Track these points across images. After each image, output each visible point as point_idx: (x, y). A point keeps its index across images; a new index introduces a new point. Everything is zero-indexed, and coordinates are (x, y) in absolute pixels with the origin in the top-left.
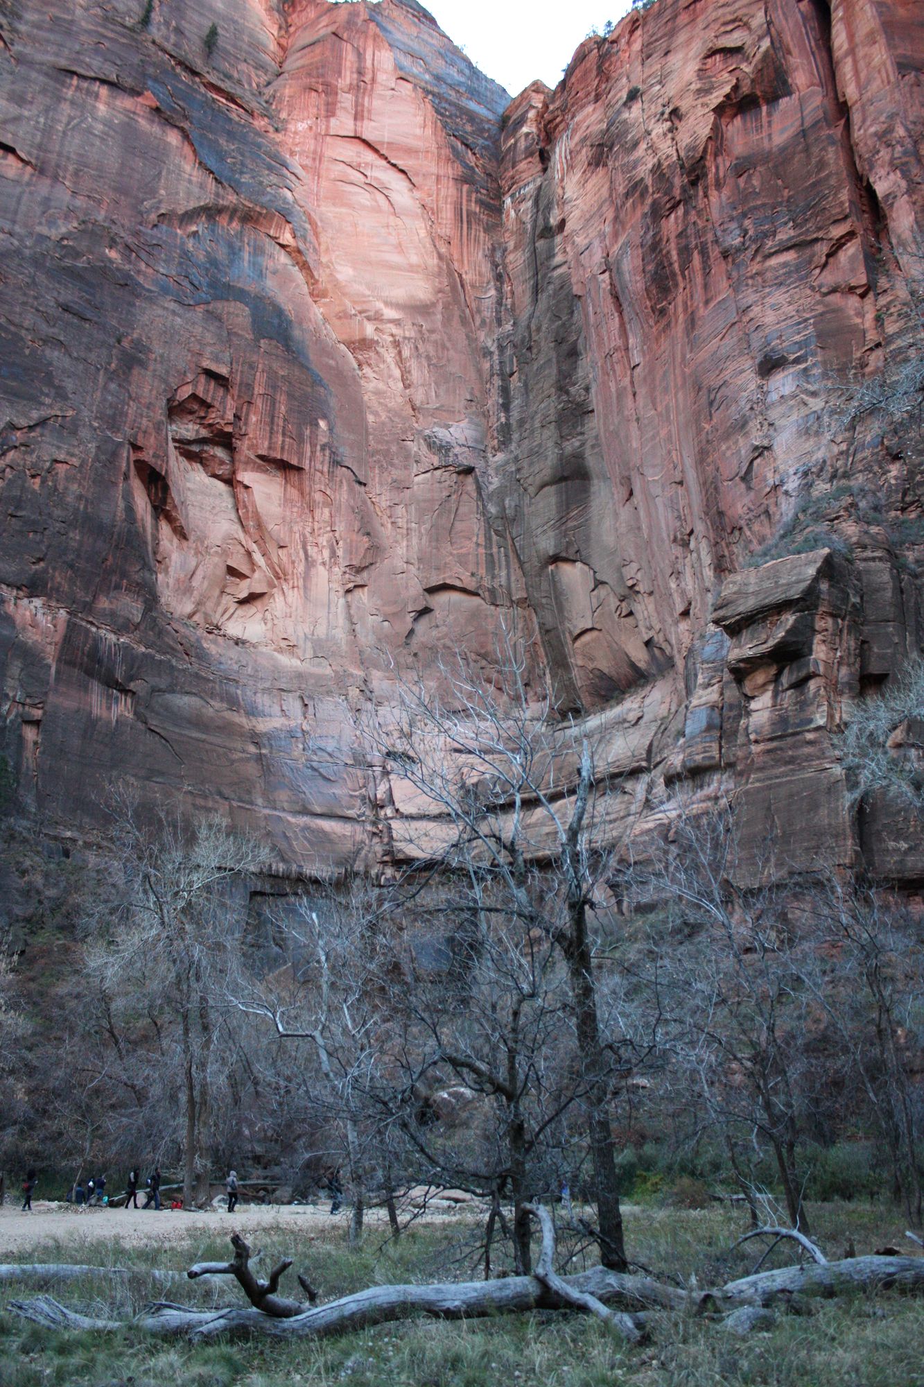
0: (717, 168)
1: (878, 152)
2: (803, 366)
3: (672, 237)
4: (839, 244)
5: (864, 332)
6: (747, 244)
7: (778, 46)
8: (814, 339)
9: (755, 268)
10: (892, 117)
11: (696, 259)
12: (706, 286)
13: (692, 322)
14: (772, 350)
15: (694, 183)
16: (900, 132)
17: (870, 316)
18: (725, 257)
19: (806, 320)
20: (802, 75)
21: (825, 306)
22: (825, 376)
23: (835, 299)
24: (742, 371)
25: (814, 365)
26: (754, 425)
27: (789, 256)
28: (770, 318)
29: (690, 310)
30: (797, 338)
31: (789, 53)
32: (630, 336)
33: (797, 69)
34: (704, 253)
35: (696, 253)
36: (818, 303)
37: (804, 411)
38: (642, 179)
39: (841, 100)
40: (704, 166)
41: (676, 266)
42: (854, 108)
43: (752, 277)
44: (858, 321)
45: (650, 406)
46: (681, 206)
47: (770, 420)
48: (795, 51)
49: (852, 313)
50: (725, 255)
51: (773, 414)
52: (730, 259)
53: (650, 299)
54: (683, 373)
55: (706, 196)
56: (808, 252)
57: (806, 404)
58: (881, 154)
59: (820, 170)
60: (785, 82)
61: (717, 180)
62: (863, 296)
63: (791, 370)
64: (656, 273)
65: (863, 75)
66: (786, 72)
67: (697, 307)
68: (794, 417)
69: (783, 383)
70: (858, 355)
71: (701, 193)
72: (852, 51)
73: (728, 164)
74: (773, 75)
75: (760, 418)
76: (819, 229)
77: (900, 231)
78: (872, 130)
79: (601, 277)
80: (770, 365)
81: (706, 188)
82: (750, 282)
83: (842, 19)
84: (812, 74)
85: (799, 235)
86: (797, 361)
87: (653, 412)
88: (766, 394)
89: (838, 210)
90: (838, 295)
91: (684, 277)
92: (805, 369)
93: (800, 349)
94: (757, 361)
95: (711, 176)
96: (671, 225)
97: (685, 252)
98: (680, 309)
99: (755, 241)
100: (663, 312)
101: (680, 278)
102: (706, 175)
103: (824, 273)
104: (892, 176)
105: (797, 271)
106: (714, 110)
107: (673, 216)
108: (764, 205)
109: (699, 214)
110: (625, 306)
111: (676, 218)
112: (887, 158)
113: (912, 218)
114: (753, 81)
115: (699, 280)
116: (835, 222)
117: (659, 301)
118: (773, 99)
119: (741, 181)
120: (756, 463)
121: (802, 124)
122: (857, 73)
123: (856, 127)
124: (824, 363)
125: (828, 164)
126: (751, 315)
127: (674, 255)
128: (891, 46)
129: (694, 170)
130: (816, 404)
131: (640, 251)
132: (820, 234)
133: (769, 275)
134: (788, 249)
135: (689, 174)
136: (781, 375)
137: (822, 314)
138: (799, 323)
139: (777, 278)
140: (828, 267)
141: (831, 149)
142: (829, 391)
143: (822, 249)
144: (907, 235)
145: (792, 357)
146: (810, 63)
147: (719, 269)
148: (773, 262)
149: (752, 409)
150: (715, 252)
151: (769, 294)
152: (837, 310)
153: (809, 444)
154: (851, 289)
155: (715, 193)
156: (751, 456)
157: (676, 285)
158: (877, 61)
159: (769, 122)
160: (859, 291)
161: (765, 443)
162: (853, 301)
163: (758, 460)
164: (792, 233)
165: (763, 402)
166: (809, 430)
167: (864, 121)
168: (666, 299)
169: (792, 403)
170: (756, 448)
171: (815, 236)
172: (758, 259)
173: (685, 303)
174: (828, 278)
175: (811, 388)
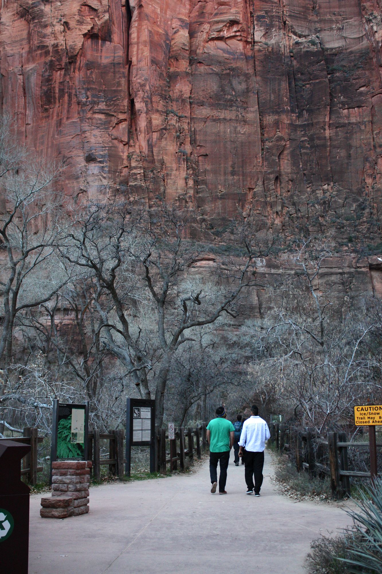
0: (80, 62)
1: (139, 91)
2: (102, 165)
3: (58, 81)
4: (121, 121)
5: (123, 160)
6: (88, 104)
7: (111, 19)
8: (107, 156)
9: (89, 115)
10: (146, 80)
11: (66, 98)
12: (68, 111)
13: (60, 123)
14: (92, 154)
15: (70, 63)
16: (147, 88)
17: (126, 154)
18: (78, 104)
19: (105, 147)
20: (117, 37)
21: (113, 144)
22: (109, 172)
23: (115, 142)
24: (79, 156)
25: (106, 166)
26: (82, 180)
27: (102, 116)
28: (93, 140)
29: (60, 118)
30: (101, 153)
31: (114, 24)
32: (28, 109)
33: (115, 33)
34: (70, 96)
35: (66, 95)
36: (110, 141)
37: (100, 183)
38: (47, 46)
39: (130, 60)
40: (76, 59)
41: (57, 95)
42: (134, 67)
43: (88, 119)
44: (122, 154)
45: (33, 145)
46: (64, 70)
47: (88, 181)
48: (116, 25)
49: (120, 150)
50: (79, 103)
51: (90, 179)
52: (80, 106)
53: (42, 101)
54: (53, 143)
55: (74, 72)
56: (109, 118)
57: (101, 181)
58: (140, 93)
59: (117, 87)
60: (110, 36)
61: (80, 67)
62: (124, 145)
63: (98, 165)
64: (47, 92)
65: (140, 56)
66: (111, 32)
67: (63, 118)
68: (96, 184)
69: (94, 168)
70: (120, 168)
71: (72, 69)
72: (138, 43)
73: (84, 62)
74: (106, 31)
75: (84, 179)
76: (115, 112)
77: (140, 126)
78: (139, 81)
79: (19, 77)
80: (90, 159)
81: (74, 69)
82: (87, 121)
83: (136, 27)
84: (121, 39)
85: (108, 110)
86: (100, 162)
87: (34, 149)
88: (87, 169)
89: (123, 108)
90: (117, 141)
91: (59, 102)
92: (103, 167)
93: (102, 158)
94: (86, 155)
95: (78, 64)
96: (58, 75)
97: (62, 91)
98: (55, 114)
99: (91, 104)
100: (46, 110)
101: (57, 101)
102: (76, 63)
103: (113, 130)
104: (142, 103)
105: (104, 124)
106: (83, 35)
107: (59, 72)
108: (96, 89)
109: (71, 78)
110: (27, 95)
111: (60, 74)
112: (142, 96)
113: (145, 123)
114: (99, 29)
115: (66, 106)
116: (121, 112)
117: (45, 104)
118: (104, 40)
119: (89, 72)
120: (80, 195)
121: (114, 60)
122: (138, 54)
123: (134, 76)
124: (109, 167)
125: (121, 85)
126: (86, 135)
127: (57, 91)
128: (151, 52)
129: (72, 58)
130: (105, 182)
131: (41, 78)
132: (115, 114)
133: (94, 121)
134: (102, 113)
135: (69, 59)
136: (93, 165)
137: (111, 147)
138: (103, 147)
139: (97, 124)
140: (115, 128)
141: (123, 79)
142: (109, 178)
143: (115, 121)
144: (143, 129)
145: (99, 160)
146: (121, 35)
147: (75, 107)
148: (97, 116)
149: (81, 173)
150: (74, 100)
151: (94, 129)
152: (116, 147)
153: (101, 197)
154: (122, 141)
155: (78, 72)
156: (79, 192)
157: (55, 103)
158: (145, 54)
159: (101, 50)
160: (124, 143)
161: (85, 189)
162: (121, 146)
163: (81, 194)
164: (105, 107)
165: (86, 172)
166: (102, 190)
167: (137, 75)
168: (49, 105)
169: (96, 177)
170: (81, 190)
171: (113, 114)
172: (91, 112)
173: (58, 114)
174: (115, 133)
175: (105, 175)
